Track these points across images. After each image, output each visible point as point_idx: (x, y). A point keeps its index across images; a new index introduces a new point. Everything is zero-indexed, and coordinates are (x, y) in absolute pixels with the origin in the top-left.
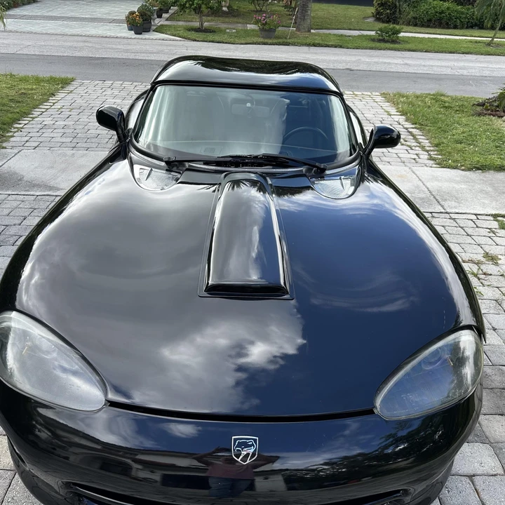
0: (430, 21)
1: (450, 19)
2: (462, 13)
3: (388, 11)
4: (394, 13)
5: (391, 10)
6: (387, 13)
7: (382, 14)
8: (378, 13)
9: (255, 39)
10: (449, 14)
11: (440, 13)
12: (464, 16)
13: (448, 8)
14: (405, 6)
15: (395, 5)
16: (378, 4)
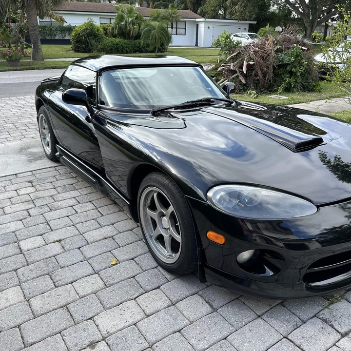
0: (111, 50)
1: (123, 48)
2: (129, 44)
3: (84, 45)
4: (88, 46)
5: (85, 45)
6: (83, 47)
7: (79, 47)
8: (77, 47)
9: (6, 68)
10: (122, 45)
11: (116, 45)
12: (130, 46)
13: (120, 42)
14: (93, 41)
15: (87, 41)
16: (75, 42)
